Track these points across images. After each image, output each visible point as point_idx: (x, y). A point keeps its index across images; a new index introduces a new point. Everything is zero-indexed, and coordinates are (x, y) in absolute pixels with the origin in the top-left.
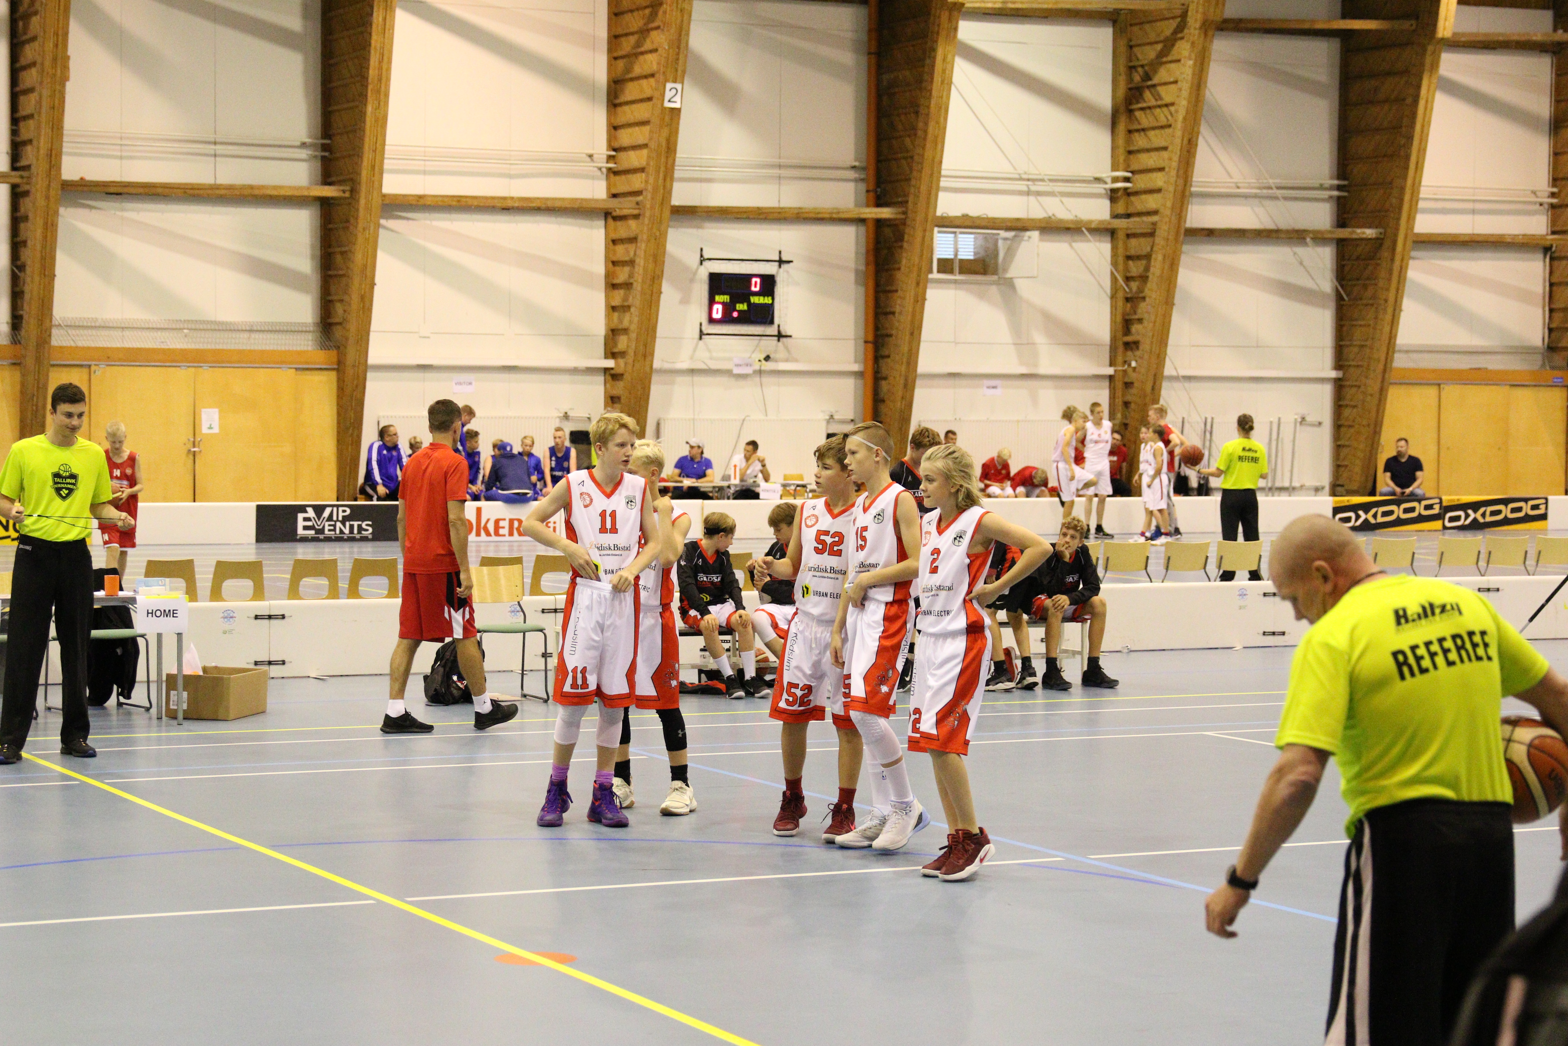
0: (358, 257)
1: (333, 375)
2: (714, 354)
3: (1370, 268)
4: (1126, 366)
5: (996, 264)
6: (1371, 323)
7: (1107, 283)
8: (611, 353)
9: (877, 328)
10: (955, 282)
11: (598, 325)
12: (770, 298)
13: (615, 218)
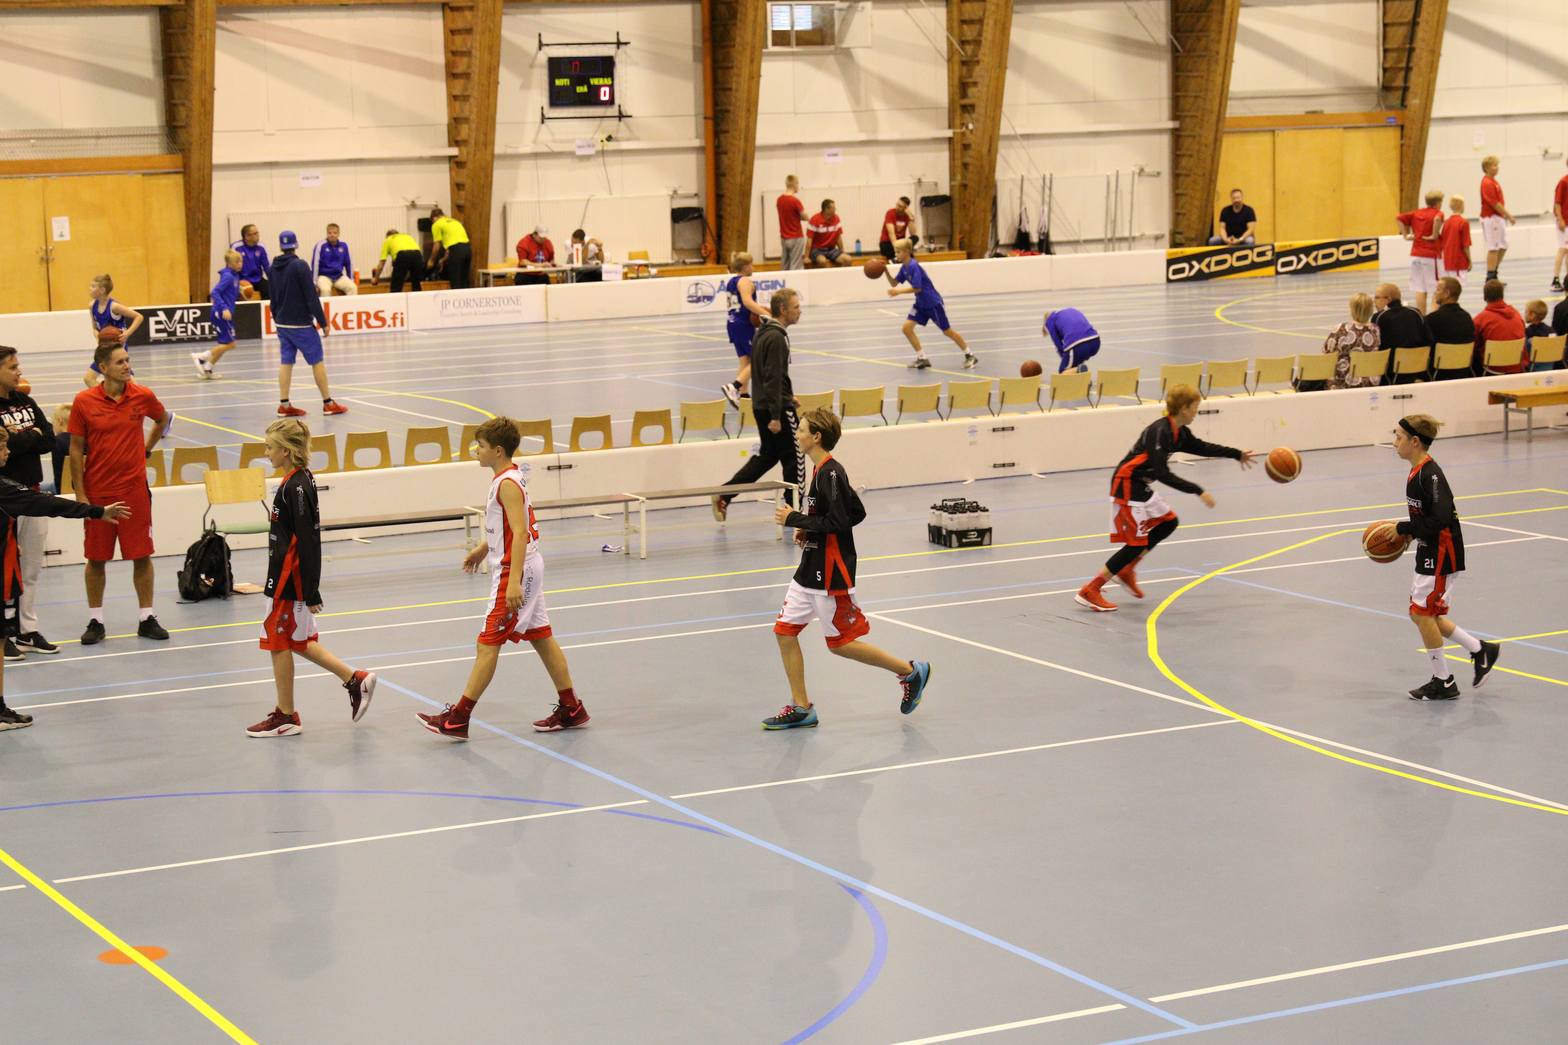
0: (197, 64)
1: (179, 179)
2: (557, 137)
3: (1203, 20)
4: (964, 129)
5: (833, 34)
6: (1204, 74)
7: (944, 47)
8: (454, 142)
9: (716, 104)
10: (793, 54)
11: (441, 114)
12: (609, 79)
13: (452, 9)
